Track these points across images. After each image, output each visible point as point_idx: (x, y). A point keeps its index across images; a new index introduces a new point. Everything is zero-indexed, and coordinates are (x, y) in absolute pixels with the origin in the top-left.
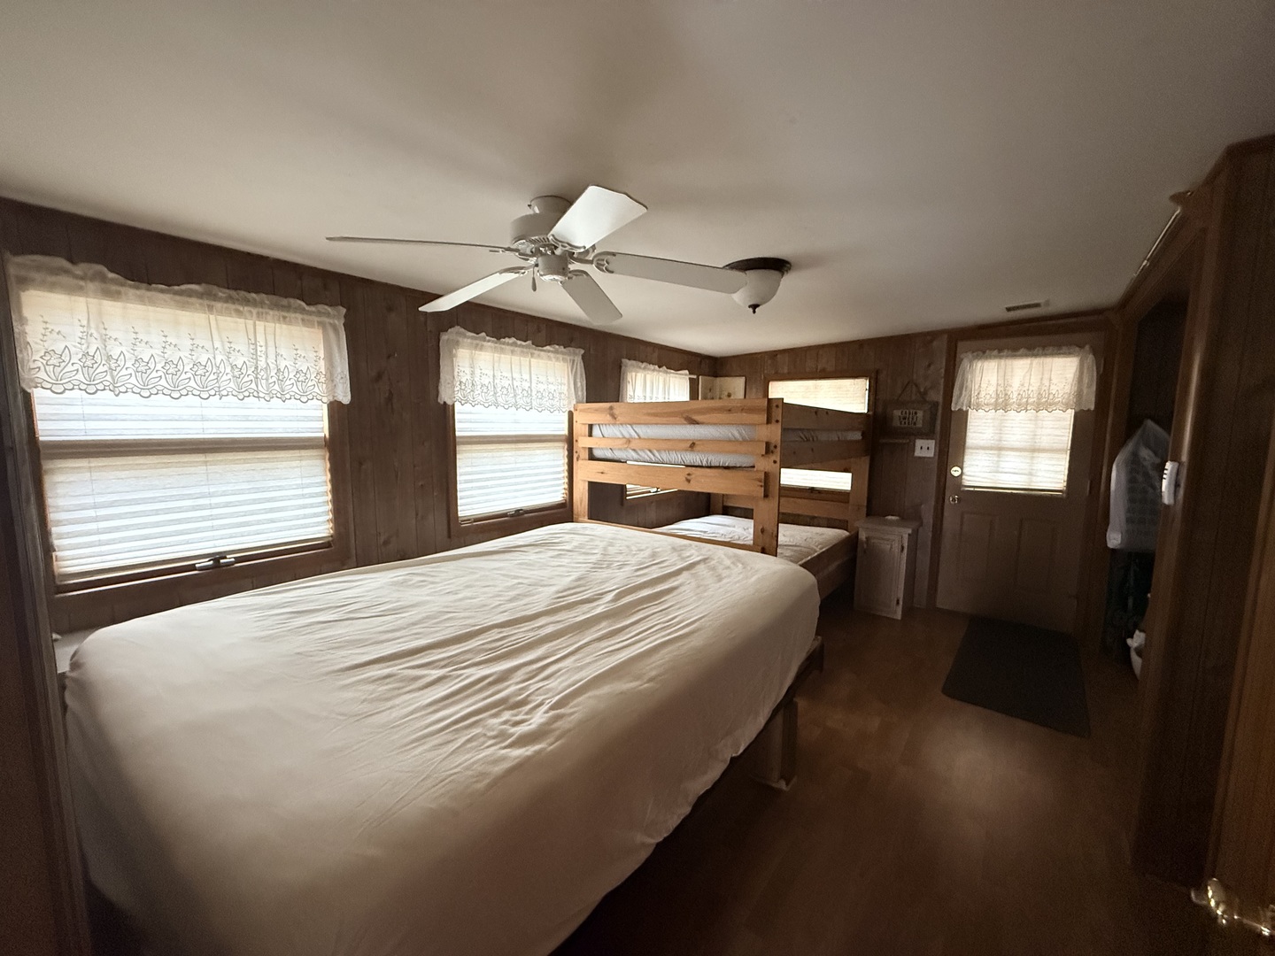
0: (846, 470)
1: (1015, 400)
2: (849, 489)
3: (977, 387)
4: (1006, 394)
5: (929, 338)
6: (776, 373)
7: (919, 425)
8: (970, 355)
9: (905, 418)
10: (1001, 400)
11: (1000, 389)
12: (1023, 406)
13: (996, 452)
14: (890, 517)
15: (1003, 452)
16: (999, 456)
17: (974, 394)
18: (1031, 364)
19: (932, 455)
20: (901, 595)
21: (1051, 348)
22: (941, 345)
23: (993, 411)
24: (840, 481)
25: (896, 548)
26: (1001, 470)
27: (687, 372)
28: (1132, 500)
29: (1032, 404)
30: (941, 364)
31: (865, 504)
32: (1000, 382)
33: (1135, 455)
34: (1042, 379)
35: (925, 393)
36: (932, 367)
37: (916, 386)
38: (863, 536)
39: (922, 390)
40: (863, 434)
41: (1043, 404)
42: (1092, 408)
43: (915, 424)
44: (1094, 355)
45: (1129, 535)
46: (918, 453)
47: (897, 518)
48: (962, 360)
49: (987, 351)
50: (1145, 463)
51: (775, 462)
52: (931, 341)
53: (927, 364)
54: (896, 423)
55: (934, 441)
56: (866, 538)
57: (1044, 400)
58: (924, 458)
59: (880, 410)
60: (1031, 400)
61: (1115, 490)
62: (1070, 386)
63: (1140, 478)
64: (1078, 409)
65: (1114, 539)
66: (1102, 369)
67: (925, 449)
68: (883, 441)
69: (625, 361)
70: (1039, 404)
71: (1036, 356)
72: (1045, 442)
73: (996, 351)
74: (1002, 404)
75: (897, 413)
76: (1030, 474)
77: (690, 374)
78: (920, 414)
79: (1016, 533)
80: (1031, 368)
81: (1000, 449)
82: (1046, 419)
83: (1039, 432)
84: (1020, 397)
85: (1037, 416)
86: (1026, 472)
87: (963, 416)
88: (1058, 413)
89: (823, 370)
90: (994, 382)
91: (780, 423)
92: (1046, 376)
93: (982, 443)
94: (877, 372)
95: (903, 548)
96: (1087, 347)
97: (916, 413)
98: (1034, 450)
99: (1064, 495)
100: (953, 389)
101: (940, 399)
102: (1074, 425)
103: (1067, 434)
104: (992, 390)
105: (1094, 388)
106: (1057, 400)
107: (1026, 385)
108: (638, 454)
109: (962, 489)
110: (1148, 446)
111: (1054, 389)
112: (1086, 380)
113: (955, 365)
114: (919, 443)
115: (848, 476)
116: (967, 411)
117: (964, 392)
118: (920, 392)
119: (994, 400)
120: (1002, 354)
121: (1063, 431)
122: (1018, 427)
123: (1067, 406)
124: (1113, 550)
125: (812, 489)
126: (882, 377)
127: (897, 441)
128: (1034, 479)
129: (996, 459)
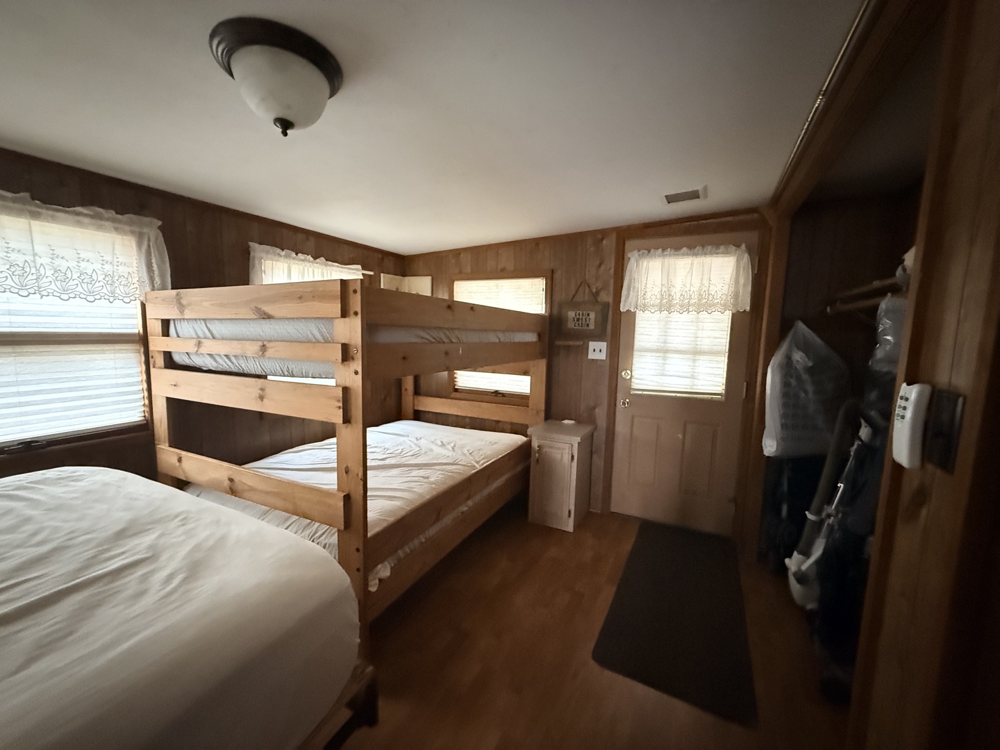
0: (525, 373)
1: (677, 301)
2: (529, 391)
3: (643, 287)
4: (670, 295)
5: (599, 236)
6: (460, 272)
7: (592, 327)
8: (636, 253)
9: (578, 320)
10: (665, 301)
11: (664, 289)
12: (685, 308)
13: (661, 355)
14: (566, 422)
15: (668, 355)
16: (665, 358)
17: (641, 294)
18: (692, 264)
19: (604, 358)
20: (572, 508)
21: (710, 247)
22: (609, 243)
23: (659, 312)
24: (519, 384)
25: (567, 458)
26: (666, 373)
27: (359, 267)
28: (785, 405)
29: (693, 305)
30: (611, 264)
31: (543, 408)
32: (663, 283)
33: (788, 358)
34: (702, 278)
35: (597, 293)
36: (602, 268)
37: (589, 287)
38: (535, 444)
39: (594, 290)
40: (539, 335)
41: (704, 305)
42: (748, 309)
43: (588, 325)
44: (750, 254)
45: (783, 440)
46: (591, 356)
47: (573, 422)
48: (629, 258)
49: (652, 250)
50: (798, 367)
51: (356, 373)
52: (602, 240)
53: (598, 263)
54: (571, 325)
55: (606, 343)
56: (538, 447)
57: (704, 301)
58: (597, 360)
59: (555, 311)
60: (692, 301)
61: (771, 394)
62: (727, 286)
63: (793, 382)
64: (734, 312)
65: (770, 447)
66: (756, 269)
67: (598, 351)
68: (558, 343)
69: (254, 245)
70: (699, 305)
71: (696, 255)
72: (705, 344)
73: (660, 250)
74: (666, 305)
75: (571, 314)
76: (693, 377)
77: (364, 268)
78: (592, 315)
79: (680, 436)
80: (691, 268)
81: (666, 351)
82: (706, 320)
83: (700, 334)
84: (682, 298)
85: (698, 318)
86: (689, 375)
87: (631, 316)
88: (717, 315)
89: (503, 270)
90: (659, 282)
91: (359, 316)
92: (706, 277)
93: (648, 345)
94: (553, 272)
95: (573, 457)
96: (743, 246)
97: (588, 315)
98: (696, 352)
99: (723, 397)
100: (621, 290)
101: (610, 300)
102: (732, 329)
103: (725, 336)
104: (657, 291)
105: (750, 288)
106: (716, 301)
107: (688, 285)
108: (216, 361)
109: (632, 392)
110: (799, 348)
111: (713, 290)
112: (742, 281)
113: (623, 265)
114: (592, 345)
115: (527, 379)
116: (635, 312)
117: (631, 292)
118: (592, 293)
119: (659, 301)
120: (665, 253)
121: (722, 333)
122: (681, 328)
123: (725, 307)
124: (768, 457)
125: (496, 393)
126: (557, 276)
127: (571, 343)
128: (696, 382)
129: (661, 361)
